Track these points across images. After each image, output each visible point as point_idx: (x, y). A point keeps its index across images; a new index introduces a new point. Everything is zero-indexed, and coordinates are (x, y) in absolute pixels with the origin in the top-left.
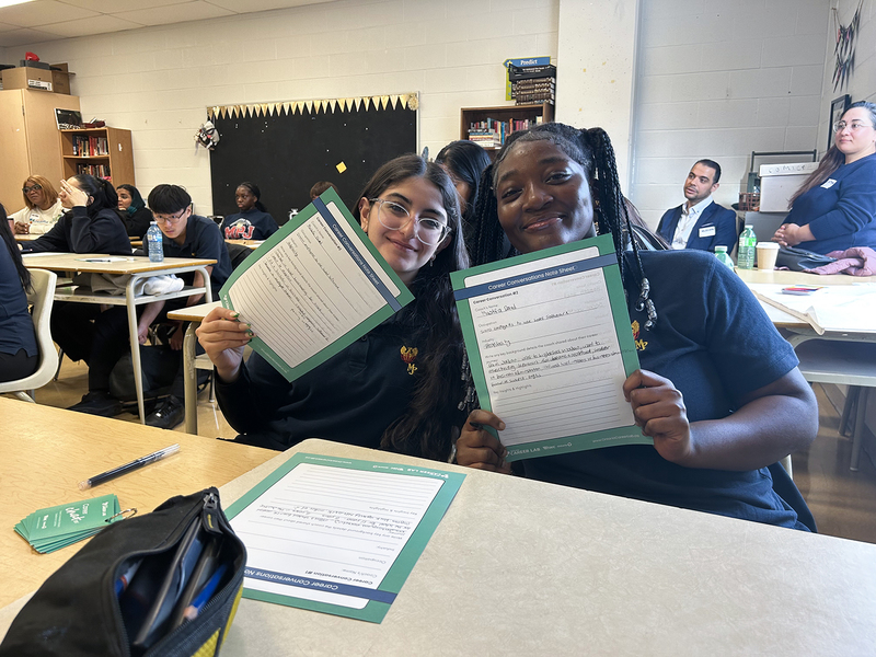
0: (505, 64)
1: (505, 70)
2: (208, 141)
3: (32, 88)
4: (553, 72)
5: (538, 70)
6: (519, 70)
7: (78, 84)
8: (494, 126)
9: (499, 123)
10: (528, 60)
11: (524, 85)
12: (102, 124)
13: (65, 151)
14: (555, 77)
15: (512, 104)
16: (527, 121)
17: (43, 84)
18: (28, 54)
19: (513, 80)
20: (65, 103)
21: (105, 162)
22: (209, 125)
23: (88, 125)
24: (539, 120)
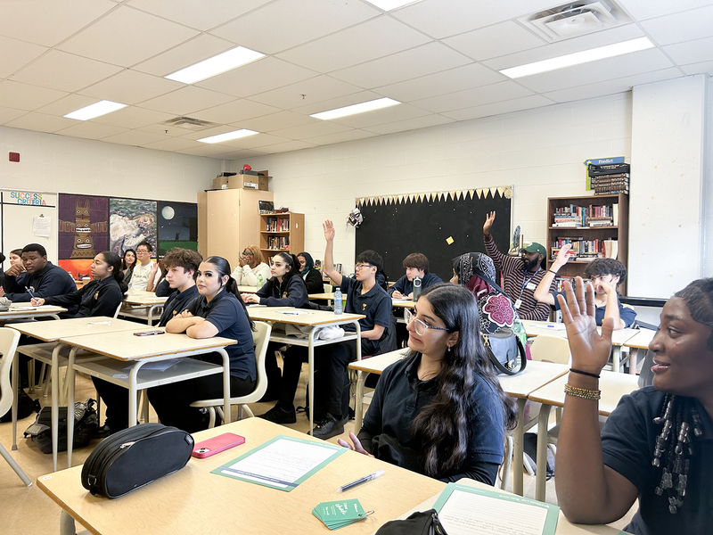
0: (585, 163)
1: (586, 168)
2: (355, 221)
3: (246, 188)
4: (627, 169)
5: (613, 167)
6: (597, 167)
7: (273, 184)
8: (575, 211)
9: (580, 209)
10: (605, 159)
11: (601, 179)
12: (287, 210)
13: (262, 228)
14: (629, 172)
15: (591, 194)
16: (604, 207)
17: (253, 185)
18: (245, 166)
19: (591, 175)
20: (264, 196)
21: (286, 235)
22: (357, 211)
23: (278, 211)
24: (616, 207)
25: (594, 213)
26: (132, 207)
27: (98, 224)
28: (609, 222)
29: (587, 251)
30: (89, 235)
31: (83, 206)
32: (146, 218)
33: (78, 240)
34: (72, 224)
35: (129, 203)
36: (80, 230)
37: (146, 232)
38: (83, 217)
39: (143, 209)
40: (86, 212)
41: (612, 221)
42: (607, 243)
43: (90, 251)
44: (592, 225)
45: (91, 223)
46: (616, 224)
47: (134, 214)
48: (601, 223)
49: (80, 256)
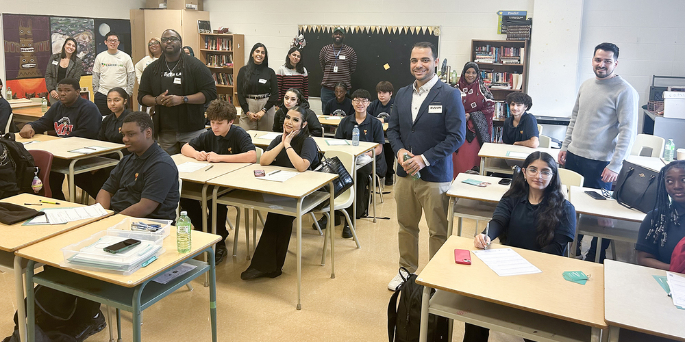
0: (498, 13)
1: (499, 17)
3: (188, 9)
4: (530, 22)
5: (519, 18)
6: (508, 18)
7: (209, 4)
8: (490, 50)
9: (494, 49)
10: (513, 12)
12: (226, 30)
13: (201, 45)
14: (531, 24)
15: (503, 38)
16: (513, 49)
17: (193, 6)
20: (202, 17)
21: (228, 55)
22: (300, 37)
23: (215, 31)
24: (522, 50)
25: (504, 52)
26: (72, 25)
27: (40, 43)
28: (517, 61)
29: (497, 80)
30: (33, 54)
31: (26, 25)
32: (85, 36)
33: (24, 60)
34: (17, 44)
35: (69, 21)
36: (25, 50)
37: (86, 49)
38: (26, 37)
39: (82, 27)
40: (29, 32)
41: (519, 60)
42: (515, 75)
43: (35, 70)
44: (504, 62)
45: (34, 42)
46: (522, 62)
47: (73, 32)
48: (511, 61)
49: (26, 76)
